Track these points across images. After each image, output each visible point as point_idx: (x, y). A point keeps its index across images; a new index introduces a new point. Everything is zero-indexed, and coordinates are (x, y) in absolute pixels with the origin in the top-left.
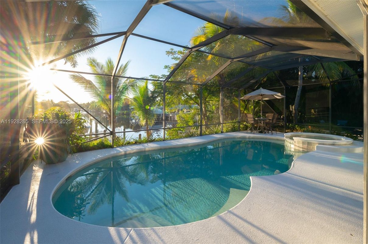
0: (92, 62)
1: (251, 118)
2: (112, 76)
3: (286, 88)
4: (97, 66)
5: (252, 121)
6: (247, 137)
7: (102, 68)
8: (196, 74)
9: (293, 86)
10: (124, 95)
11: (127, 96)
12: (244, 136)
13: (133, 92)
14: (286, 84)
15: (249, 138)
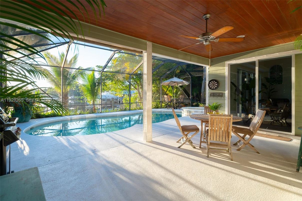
0: (46, 54)
1: (166, 98)
2: (61, 67)
3: (191, 77)
4: (51, 58)
5: (167, 100)
6: (163, 111)
7: (55, 60)
8: (128, 66)
9: (195, 76)
10: (75, 81)
11: (77, 81)
12: (161, 111)
13: (81, 78)
14: (191, 75)
15: (164, 112)
